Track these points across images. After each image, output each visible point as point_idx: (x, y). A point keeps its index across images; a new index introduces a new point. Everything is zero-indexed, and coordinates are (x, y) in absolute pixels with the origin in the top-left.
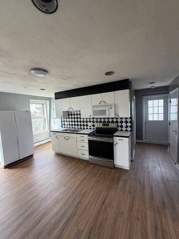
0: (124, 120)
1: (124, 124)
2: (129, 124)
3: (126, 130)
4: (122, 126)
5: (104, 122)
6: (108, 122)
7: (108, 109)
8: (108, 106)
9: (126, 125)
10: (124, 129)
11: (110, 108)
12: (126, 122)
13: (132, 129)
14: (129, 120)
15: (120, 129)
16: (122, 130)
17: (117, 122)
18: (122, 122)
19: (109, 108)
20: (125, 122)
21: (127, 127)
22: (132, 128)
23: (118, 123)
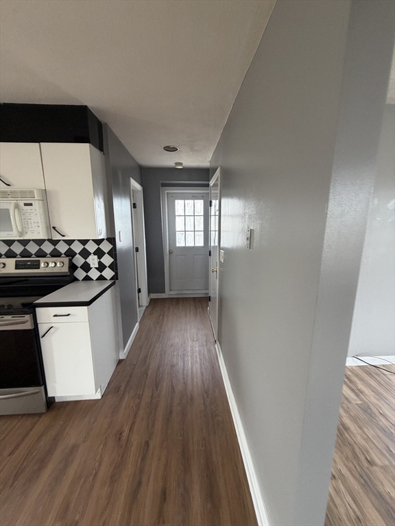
0: (92, 247)
1: (93, 260)
2: (107, 260)
3: (101, 278)
4: (86, 267)
5: (25, 254)
6: (41, 254)
7: (17, 206)
8: (14, 194)
9: (100, 263)
10: (94, 274)
11: (26, 205)
12: (99, 253)
13: (116, 273)
14: (106, 247)
15: (80, 274)
16: (87, 278)
17: (70, 254)
18: (85, 254)
19: (21, 204)
20: (95, 254)
21: (101, 267)
22: (117, 269)
23: (73, 257)
